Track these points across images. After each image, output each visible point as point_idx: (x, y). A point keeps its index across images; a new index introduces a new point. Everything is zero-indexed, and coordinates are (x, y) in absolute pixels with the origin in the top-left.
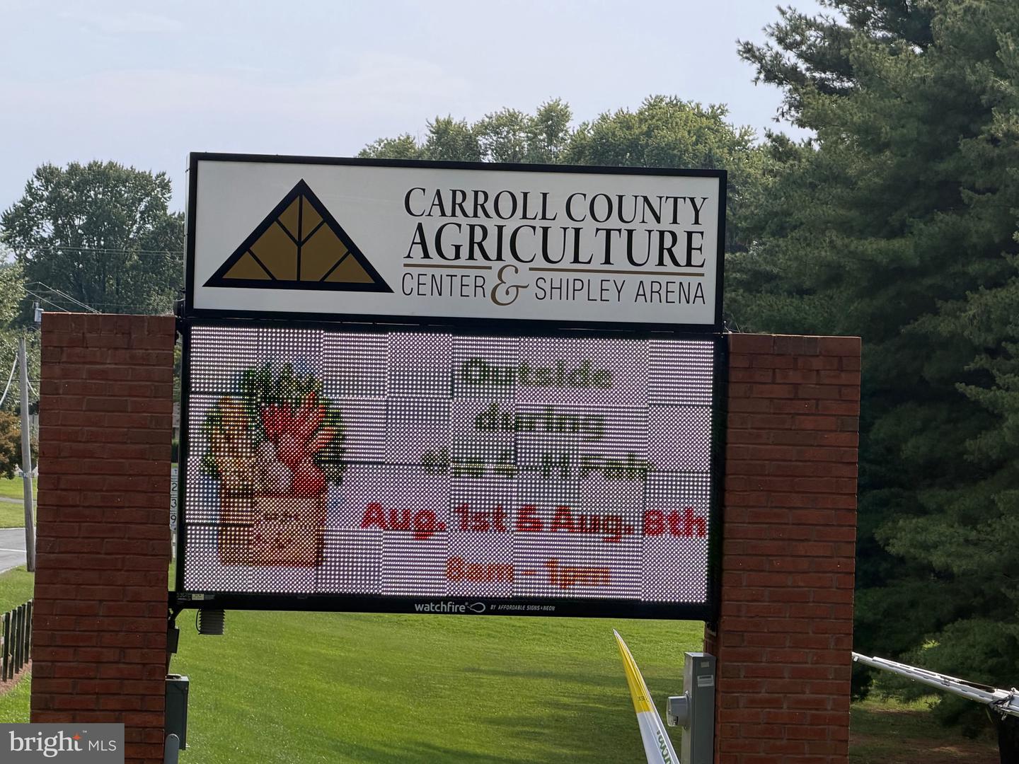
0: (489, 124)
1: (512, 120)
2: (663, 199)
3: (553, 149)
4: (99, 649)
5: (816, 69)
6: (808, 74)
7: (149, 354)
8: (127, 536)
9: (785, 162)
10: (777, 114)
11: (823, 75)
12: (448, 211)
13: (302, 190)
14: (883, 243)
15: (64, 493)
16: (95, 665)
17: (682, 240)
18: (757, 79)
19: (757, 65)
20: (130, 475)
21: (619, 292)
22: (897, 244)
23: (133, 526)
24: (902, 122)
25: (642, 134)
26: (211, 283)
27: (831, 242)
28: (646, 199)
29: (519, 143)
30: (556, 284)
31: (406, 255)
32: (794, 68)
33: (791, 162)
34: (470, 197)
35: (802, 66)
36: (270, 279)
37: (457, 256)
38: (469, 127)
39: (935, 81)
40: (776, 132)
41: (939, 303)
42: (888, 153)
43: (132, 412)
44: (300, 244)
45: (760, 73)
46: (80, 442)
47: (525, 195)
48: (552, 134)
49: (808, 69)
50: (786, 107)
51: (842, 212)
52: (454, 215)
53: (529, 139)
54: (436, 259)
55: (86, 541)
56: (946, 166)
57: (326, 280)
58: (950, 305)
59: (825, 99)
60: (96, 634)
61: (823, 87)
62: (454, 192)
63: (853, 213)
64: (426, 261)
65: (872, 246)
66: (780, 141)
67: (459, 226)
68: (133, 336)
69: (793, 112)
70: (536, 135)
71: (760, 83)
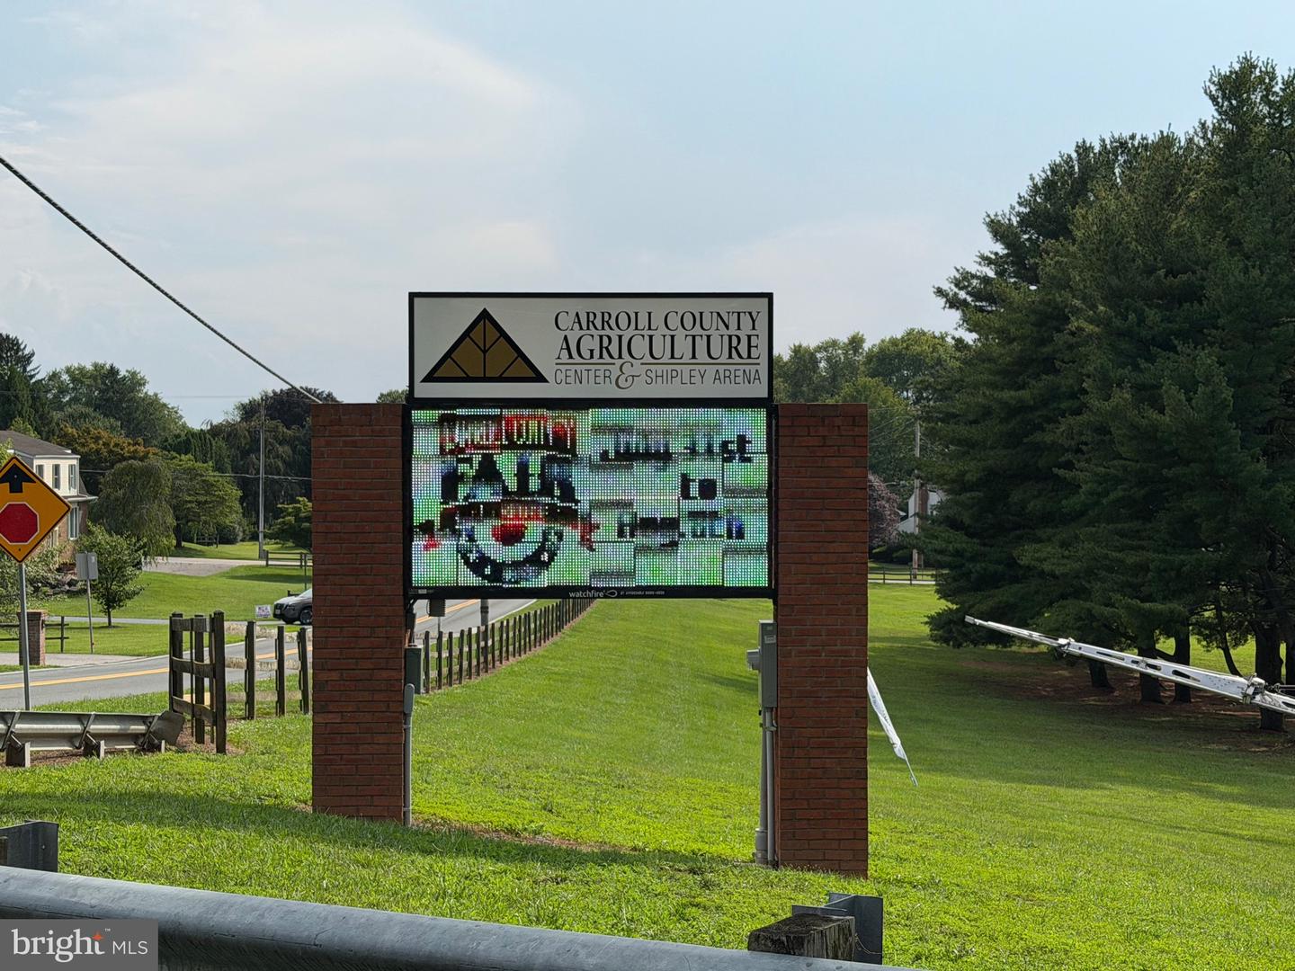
0: (822, 346)
1: (834, 344)
2: (731, 314)
3: (856, 358)
4: (357, 629)
5: (977, 301)
6: (973, 304)
7: (384, 429)
8: (373, 552)
9: (962, 352)
10: (955, 326)
11: (981, 304)
12: (584, 326)
13: (485, 315)
14: (1012, 393)
15: (330, 524)
16: (354, 639)
17: (744, 341)
18: (945, 307)
19: (944, 300)
20: (374, 511)
21: (702, 378)
22: (1021, 393)
23: (376, 545)
24: (1023, 326)
25: (904, 348)
26: (425, 380)
27: (983, 393)
28: (719, 314)
29: (838, 356)
30: (659, 373)
31: (557, 357)
32: (965, 300)
33: (966, 352)
34: (599, 316)
35: (969, 299)
36: (465, 375)
37: (592, 357)
38: (811, 349)
39: (1040, 302)
40: (957, 336)
41: (1045, 425)
42: (1015, 344)
43: (374, 468)
44: (485, 352)
45: (946, 304)
46: (339, 489)
47: (636, 314)
48: (856, 351)
49: (972, 301)
50: (961, 322)
51: (991, 377)
52: (588, 329)
53: (844, 354)
54: (577, 359)
55: (346, 555)
56: (1047, 349)
57: (503, 375)
58: (1051, 426)
59: (980, 315)
60: (354, 618)
61: (981, 309)
62: (588, 313)
63: (997, 378)
64: (571, 361)
65: (1007, 395)
66: (959, 341)
67: (592, 336)
68: (373, 417)
69: (965, 325)
70: (847, 352)
71: (946, 309)
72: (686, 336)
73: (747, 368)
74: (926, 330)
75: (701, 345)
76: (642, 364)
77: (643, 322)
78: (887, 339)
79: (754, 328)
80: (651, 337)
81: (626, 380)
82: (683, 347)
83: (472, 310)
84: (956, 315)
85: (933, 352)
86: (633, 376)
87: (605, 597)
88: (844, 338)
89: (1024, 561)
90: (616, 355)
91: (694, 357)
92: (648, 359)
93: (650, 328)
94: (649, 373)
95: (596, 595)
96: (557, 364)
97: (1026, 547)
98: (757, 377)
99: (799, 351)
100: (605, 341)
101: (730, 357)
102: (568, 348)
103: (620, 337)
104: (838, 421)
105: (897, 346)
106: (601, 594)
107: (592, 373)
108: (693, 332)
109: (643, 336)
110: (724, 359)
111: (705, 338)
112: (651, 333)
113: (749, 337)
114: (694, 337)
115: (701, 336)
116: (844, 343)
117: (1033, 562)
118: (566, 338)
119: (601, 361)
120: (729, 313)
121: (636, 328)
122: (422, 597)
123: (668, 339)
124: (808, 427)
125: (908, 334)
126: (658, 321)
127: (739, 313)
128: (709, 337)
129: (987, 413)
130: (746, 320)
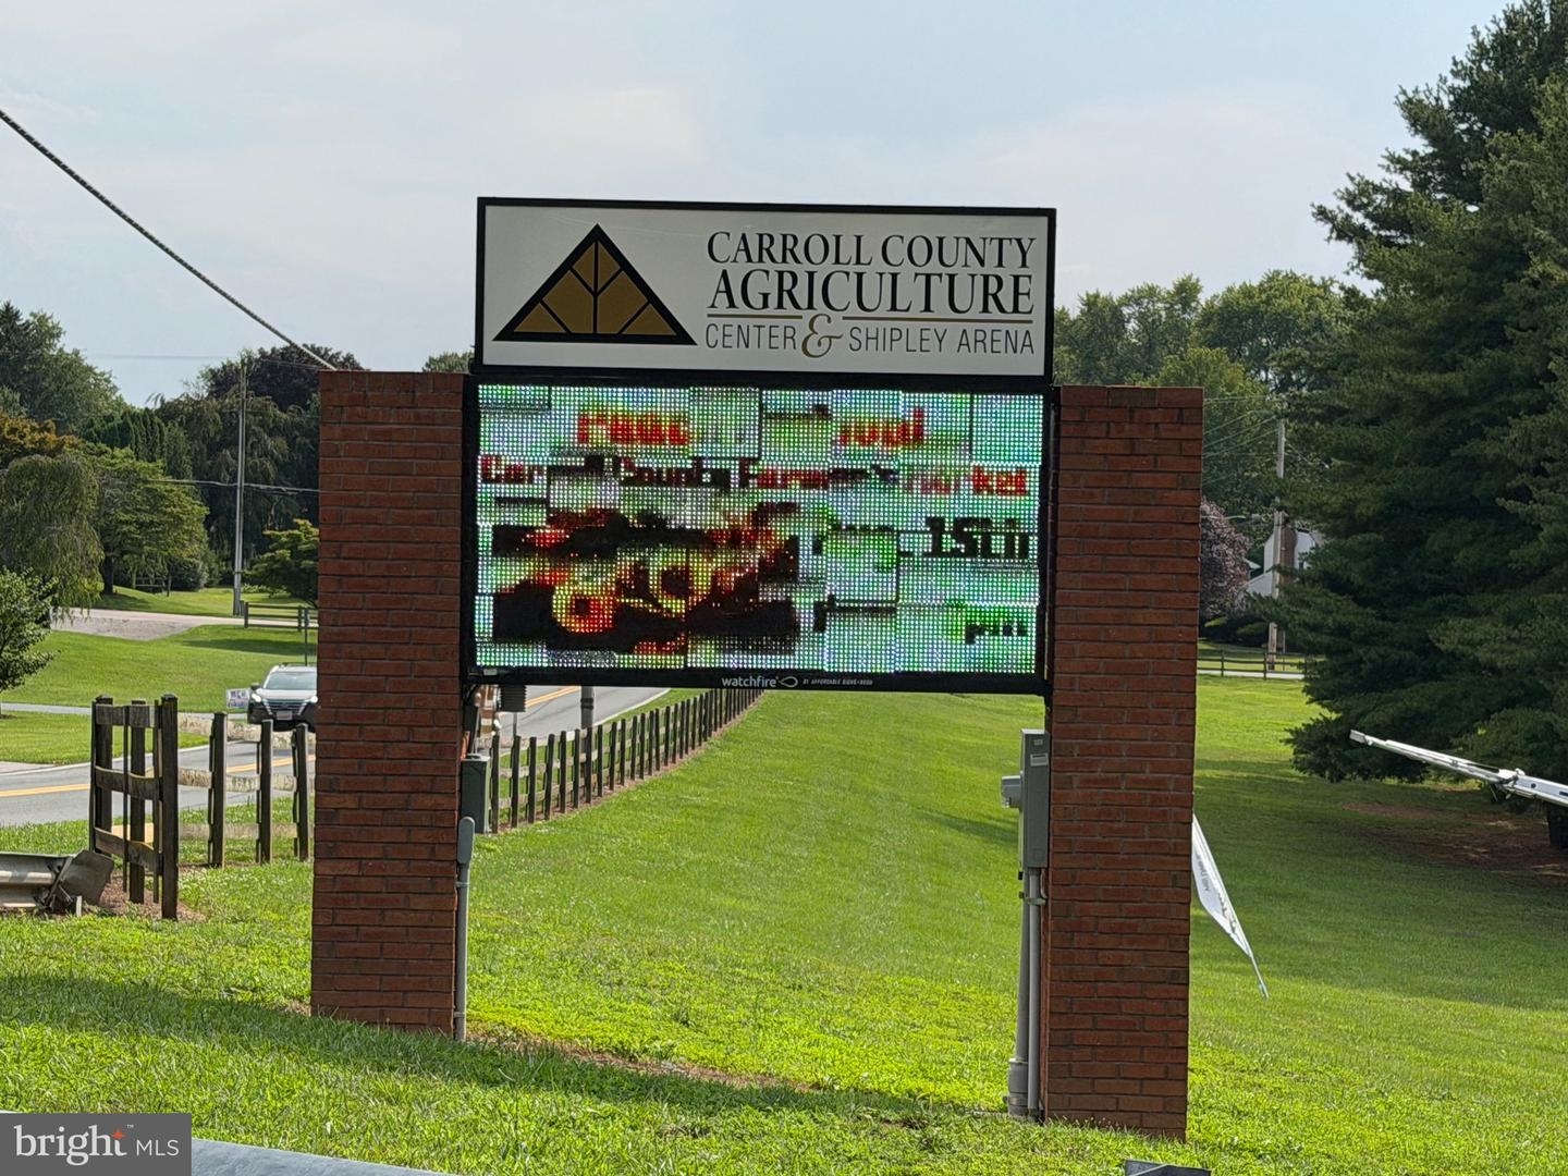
0: (1132, 297)
1: (1152, 292)
2: (988, 241)
3: (1186, 316)
4: (386, 728)
5: (1382, 228)
6: (1375, 233)
7: (435, 413)
8: (414, 608)
9: (1356, 311)
10: (1347, 268)
11: (1388, 233)
12: (755, 257)
13: (597, 236)
14: (1435, 377)
15: (347, 562)
16: (382, 744)
17: (1008, 284)
18: (1330, 238)
19: (1329, 226)
20: (417, 543)
21: (940, 341)
22: (1448, 376)
23: (419, 596)
24: (1454, 270)
25: (1262, 302)
26: (500, 337)
27: (1389, 376)
28: (968, 241)
29: (1156, 312)
30: (872, 334)
31: (710, 304)
32: (1362, 227)
33: (1362, 310)
34: (778, 241)
35: (1369, 225)
36: (564, 331)
37: (765, 305)
38: (1114, 300)
39: (1483, 232)
40: (1348, 285)
41: (1486, 430)
42: (1442, 298)
43: (418, 475)
44: (596, 294)
45: (1332, 232)
46: (362, 507)
47: (838, 238)
48: (1186, 304)
49: (1375, 228)
50: (1355, 263)
51: (1400, 351)
52: (761, 260)
53: (1166, 309)
54: (742, 308)
55: (370, 612)
56: (1493, 308)
57: (624, 333)
58: (1496, 431)
59: (1386, 251)
60: (382, 711)
61: (1388, 242)
62: (761, 236)
63: (1412, 351)
64: (732, 311)
65: (1426, 380)
66: (1352, 293)
67: (767, 272)
68: (418, 394)
69: (1362, 267)
70: (1172, 305)
71: (1332, 241)
72: (916, 275)
73: (1012, 328)
74: (1299, 274)
75: (940, 289)
76: (845, 318)
77: (848, 251)
78: (1237, 287)
79: (1024, 265)
80: (860, 275)
81: (819, 344)
82: (911, 292)
83: (578, 227)
84: (1347, 251)
85: (1307, 310)
86: (830, 337)
87: (779, 687)
88: (1167, 285)
89: (1444, 646)
90: (803, 301)
91: (927, 308)
92: (855, 310)
93: (858, 262)
94: (855, 333)
95: (765, 683)
96: (709, 316)
97: (1450, 622)
98: (1027, 343)
99: (1095, 303)
100: (788, 280)
101: (985, 309)
102: (728, 291)
103: (811, 275)
104: (1155, 416)
105: (1251, 298)
106: (773, 682)
107: (764, 331)
108: (927, 269)
109: (848, 274)
110: (976, 312)
111: (946, 279)
112: (860, 269)
113: (1016, 278)
114: (928, 277)
115: (940, 275)
116: (1168, 293)
117: (1460, 647)
118: (725, 275)
119: (780, 312)
120: (984, 239)
121: (837, 261)
122: (490, 680)
123: (888, 279)
124: (1108, 424)
125: (1270, 279)
126: (871, 250)
127: (1001, 241)
128: (952, 277)
129: (1393, 407)
130: (1012, 251)
